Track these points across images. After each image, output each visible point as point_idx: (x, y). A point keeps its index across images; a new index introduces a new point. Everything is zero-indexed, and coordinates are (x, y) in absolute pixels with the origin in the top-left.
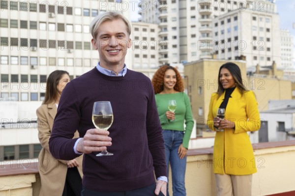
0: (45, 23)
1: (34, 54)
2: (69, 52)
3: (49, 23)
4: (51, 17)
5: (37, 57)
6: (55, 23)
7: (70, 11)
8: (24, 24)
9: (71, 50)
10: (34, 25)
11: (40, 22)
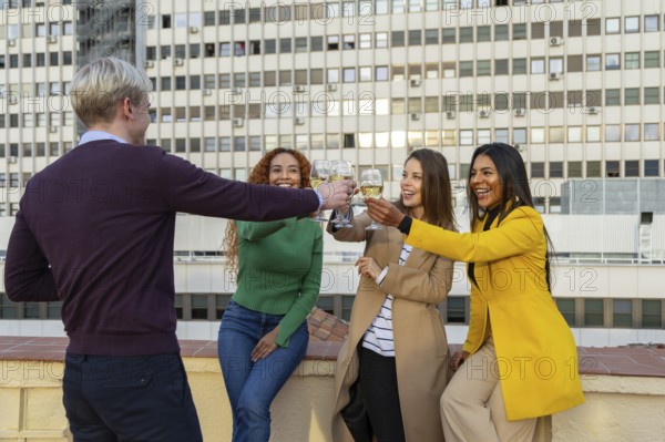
0: (543, 58)
1: (520, 123)
2: (592, 112)
3: (551, 58)
4: (554, 44)
5: (525, 128)
6: (561, 57)
7: (594, 26)
8: (501, 67)
9: (597, 109)
10: (521, 66)
11: (533, 59)
